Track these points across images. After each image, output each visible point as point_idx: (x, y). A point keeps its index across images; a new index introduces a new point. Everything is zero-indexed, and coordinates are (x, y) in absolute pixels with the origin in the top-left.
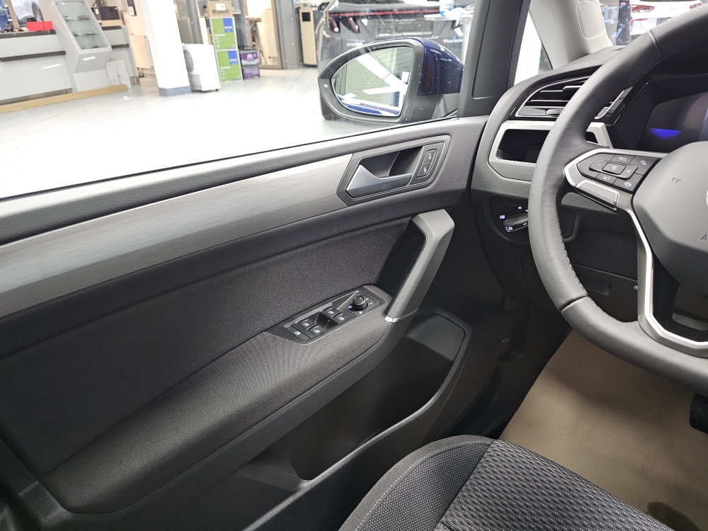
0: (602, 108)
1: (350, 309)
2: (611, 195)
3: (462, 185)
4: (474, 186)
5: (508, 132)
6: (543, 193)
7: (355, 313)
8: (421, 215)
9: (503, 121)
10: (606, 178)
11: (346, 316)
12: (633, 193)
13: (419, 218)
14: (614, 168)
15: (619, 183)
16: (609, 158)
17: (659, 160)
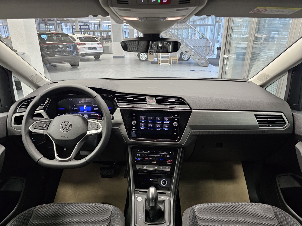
0: (39, 107)
3: (5, 135)
4: (9, 135)
5: (16, 117)
6: (25, 135)
9: (13, 114)
10: (40, 128)
12: (47, 130)
14: (41, 125)
15: (43, 128)
16: (39, 123)
17: (51, 121)
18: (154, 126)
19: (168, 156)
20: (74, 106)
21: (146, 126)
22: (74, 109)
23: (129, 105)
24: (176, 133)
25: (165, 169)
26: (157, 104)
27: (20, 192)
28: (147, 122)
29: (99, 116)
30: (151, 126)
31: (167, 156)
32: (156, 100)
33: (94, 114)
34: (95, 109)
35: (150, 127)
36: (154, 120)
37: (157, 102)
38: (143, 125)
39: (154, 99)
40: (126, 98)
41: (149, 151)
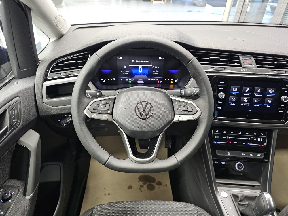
1: (3, 202)
2: (104, 117)
3: (35, 115)
4: (41, 114)
5: (48, 87)
7: (7, 203)
8: (21, 139)
9: (43, 82)
11: (3, 210)
12: (112, 114)
13: (20, 141)
14: (102, 107)
15: (106, 112)
16: (99, 103)
17: (115, 98)
18: (251, 101)
19: (259, 139)
20: (125, 67)
21: (239, 101)
22: (124, 72)
23: (213, 67)
24: (282, 112)
25: (255, 157)
26: (258, 67)
27: (60, 182)
28: (240, 95)
29: (158, 82)
30: (246, 100)
31: (257, 139)
32: (256, 60)
33: (152, 79)
34: (154, 72)
35: (244, 102)
36: (252, 92)
37: (257, 64)
38: (234, 99)
39: (253, 58)
40: (208, 56)
41: (232, 133)
